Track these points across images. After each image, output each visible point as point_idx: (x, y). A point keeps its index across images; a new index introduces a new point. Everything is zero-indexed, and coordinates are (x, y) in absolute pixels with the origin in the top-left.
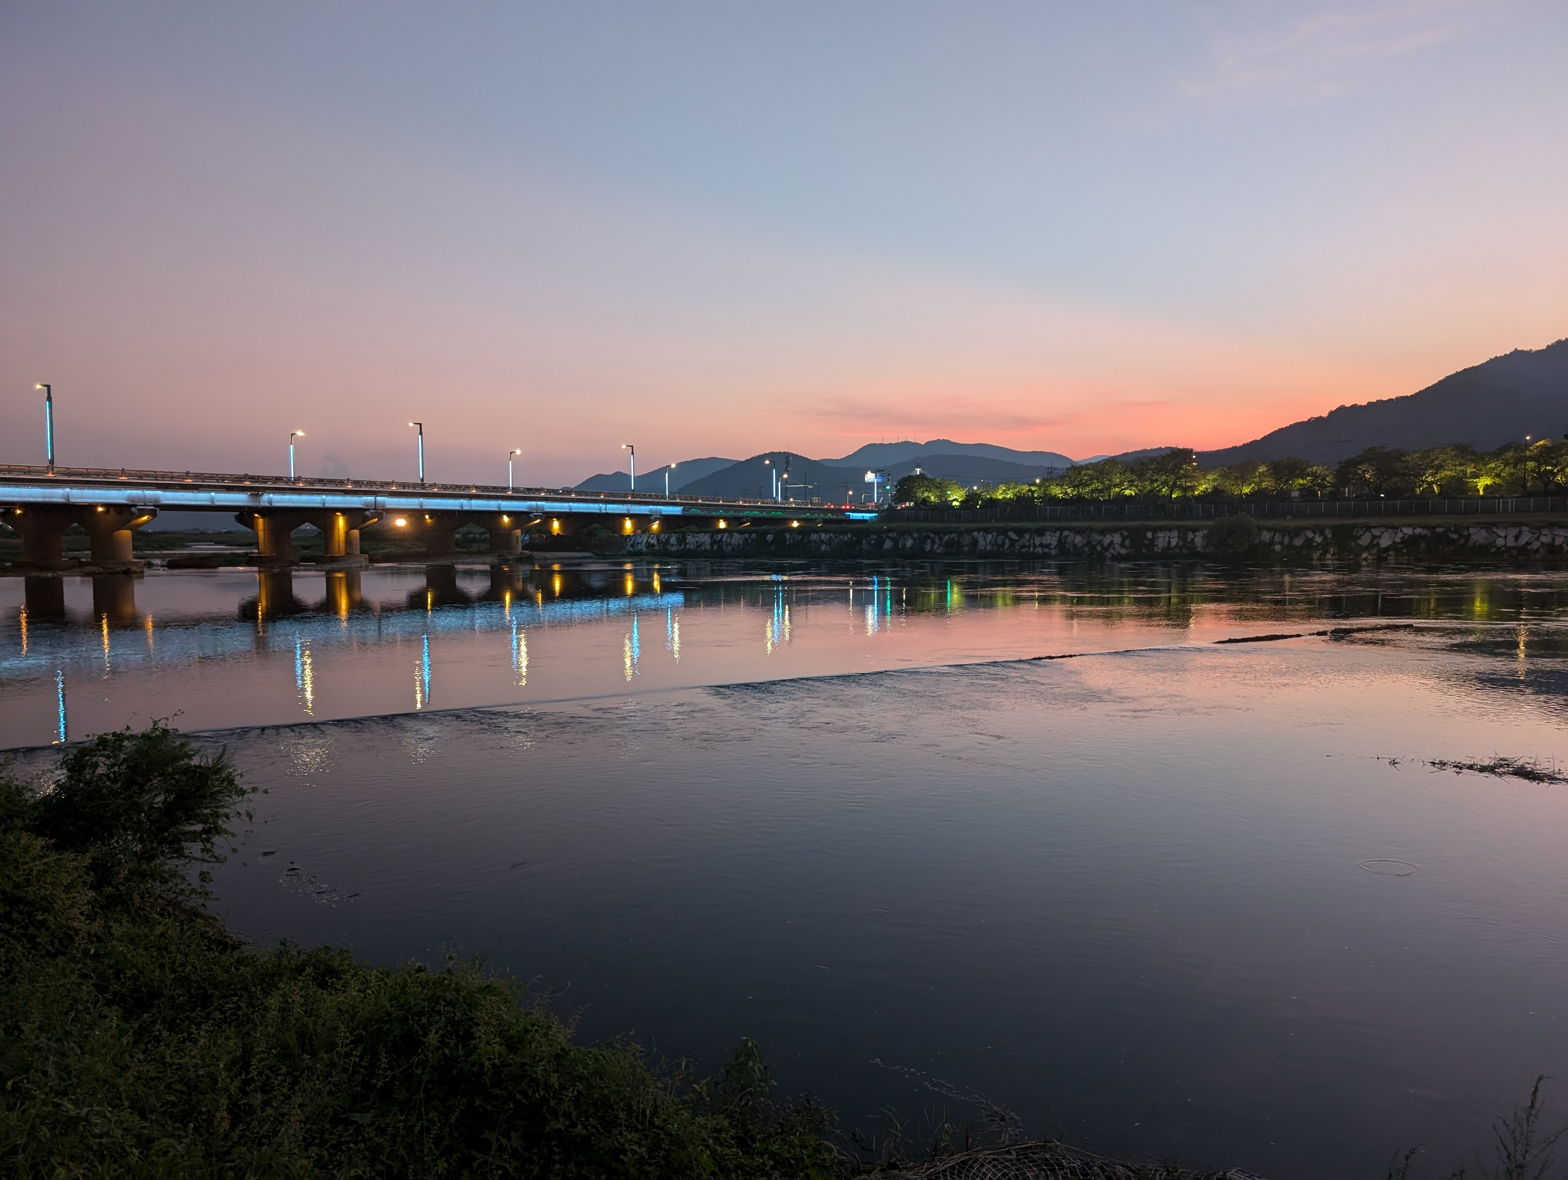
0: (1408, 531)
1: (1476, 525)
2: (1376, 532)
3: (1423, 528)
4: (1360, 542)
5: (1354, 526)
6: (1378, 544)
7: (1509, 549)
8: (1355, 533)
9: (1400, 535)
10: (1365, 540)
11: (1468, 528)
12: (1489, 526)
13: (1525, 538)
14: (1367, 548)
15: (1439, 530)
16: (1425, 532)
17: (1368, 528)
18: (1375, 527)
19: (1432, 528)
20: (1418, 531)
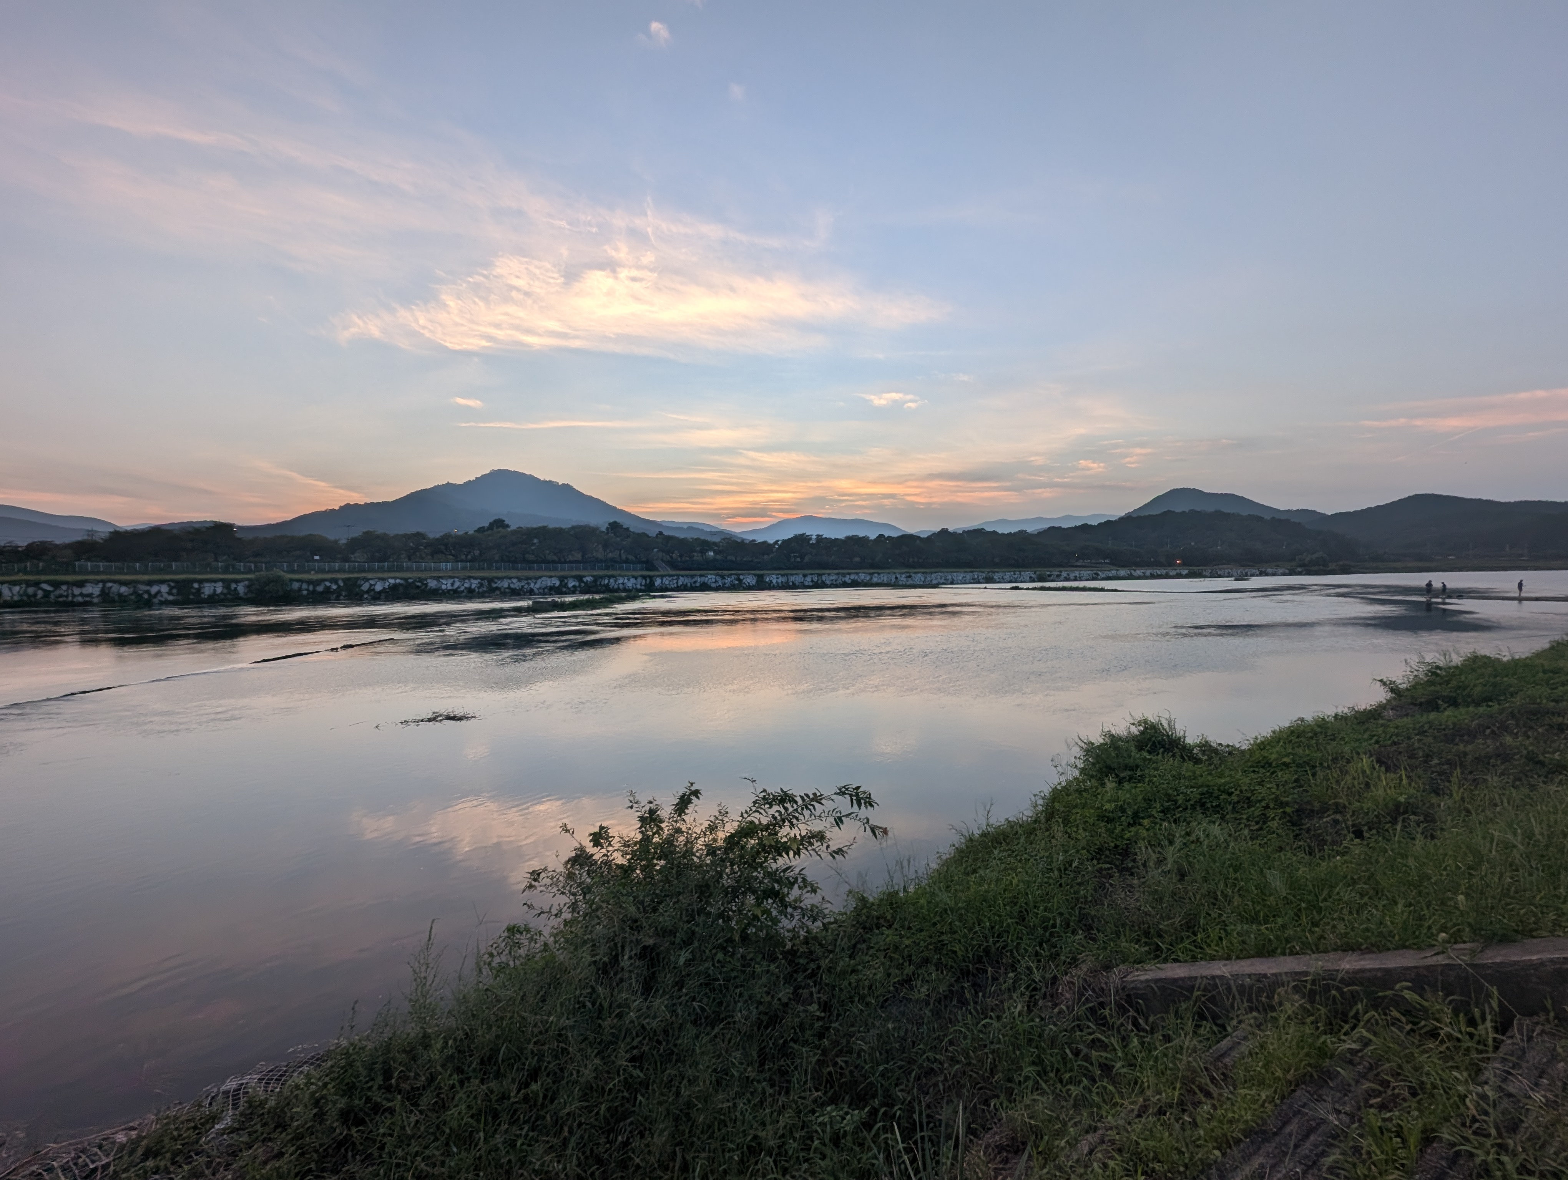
0: (392, 581)
1: (431, 577)
2: (372, 582)
3: (401, 579)
4: (362, 588)
5: (358, 578)
6: (374, 590)
7: (449, 591)
8: (359, 582)
9: (387, 584)
10: (365, 587)
11: (426, 579)
12: (438, 578)
13: (457, 584)
14: (367, 592)
15: (410, 581)
16: (402, 582)
17: (367, 580)
18: (372, 579)
19: (406, 579)
20: (398, 581)
